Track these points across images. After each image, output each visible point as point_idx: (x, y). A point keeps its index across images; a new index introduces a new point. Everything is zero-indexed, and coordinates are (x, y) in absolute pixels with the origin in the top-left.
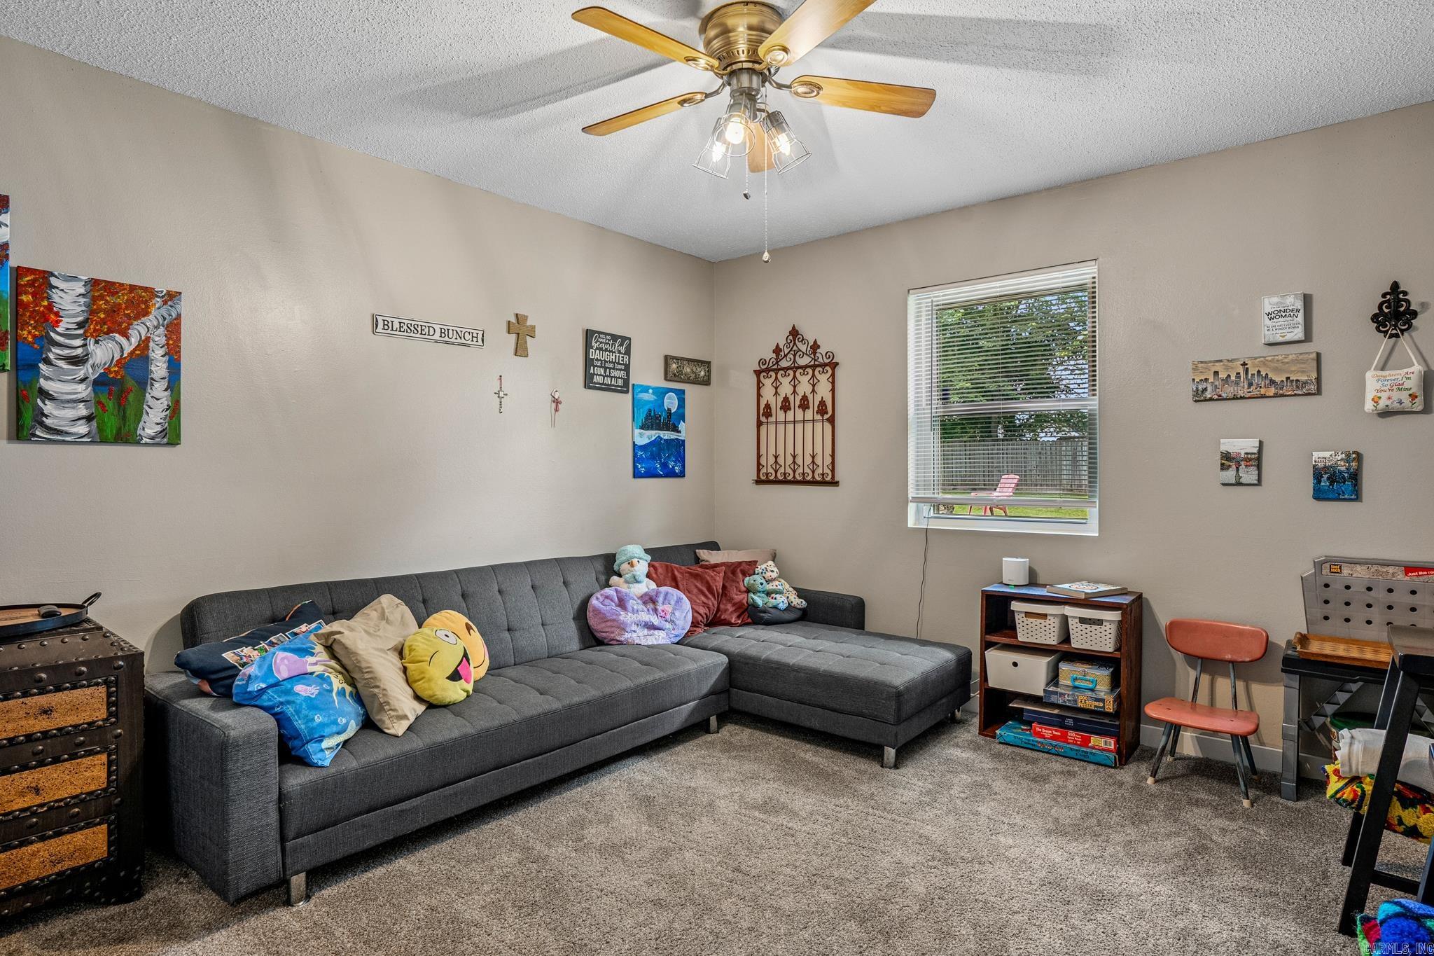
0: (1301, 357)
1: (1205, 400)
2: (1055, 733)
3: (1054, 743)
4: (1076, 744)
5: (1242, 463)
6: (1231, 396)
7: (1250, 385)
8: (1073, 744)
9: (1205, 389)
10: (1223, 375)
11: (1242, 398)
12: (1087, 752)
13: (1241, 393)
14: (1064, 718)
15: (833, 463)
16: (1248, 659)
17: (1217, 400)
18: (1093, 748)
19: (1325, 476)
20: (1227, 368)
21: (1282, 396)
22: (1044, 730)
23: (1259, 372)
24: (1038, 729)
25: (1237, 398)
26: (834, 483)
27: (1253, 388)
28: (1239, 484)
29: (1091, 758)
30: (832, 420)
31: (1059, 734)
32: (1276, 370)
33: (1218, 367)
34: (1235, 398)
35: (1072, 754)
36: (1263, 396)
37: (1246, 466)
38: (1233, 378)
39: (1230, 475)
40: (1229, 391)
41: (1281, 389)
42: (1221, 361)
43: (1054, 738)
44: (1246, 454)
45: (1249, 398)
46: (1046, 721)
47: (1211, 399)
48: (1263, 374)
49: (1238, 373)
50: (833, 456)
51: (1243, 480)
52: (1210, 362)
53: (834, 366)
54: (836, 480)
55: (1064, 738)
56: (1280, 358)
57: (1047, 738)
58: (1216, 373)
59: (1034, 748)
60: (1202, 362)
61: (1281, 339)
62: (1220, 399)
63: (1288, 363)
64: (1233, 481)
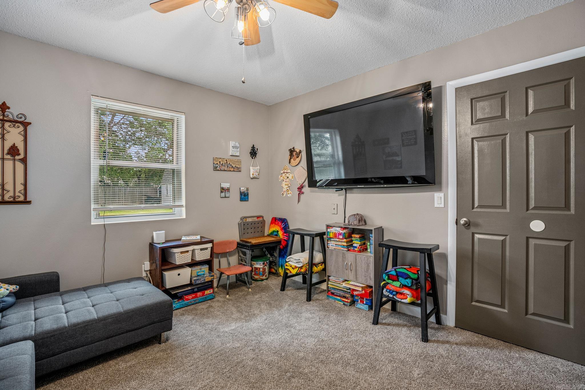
0: (238, 161)
1: (217, 170)
2: (193, 296)
3: (195, 299)
4: (201, 296)
5: (226, 191)
6: (223, 170)
7: (228, 167)
8: (199, 297)
9: (217, 167)
10: (221, 163)
11: (226, 171)
12: (206, 297)
13: (226, 169)
14: (193, 289)
15: (25, 189)
16: (233, 250)
17: (220, 171)
18: (206, 295)
19: (243, 194)
20: (222, 161)
21: (235, 171)
22: (189, 297)
23: (230, 163)
24: (187, 297)
25: (225, 171)
26: (26, 202)
27: (228, 168)
28: (225, 197)
29: (208, 298)
30: (24, 161)
31: (194, 295)
32: (233, 163)
33: (220, 160)
34: (224, 170)
35: (201, 300)
36: (230, 171)
37: (227, 192)
38: (224, 164)
39: (223, 195)
40: (223, 168)
41: (234, 169)
42: (221, 158)
43: (193, 298)
44: (227, 188)
45: (227, 171)
46: (188, 293)
47: (219, 170)
48: (230, 164)
49: (225, 163)
50: (25, 185)
51: (226, 196)
52: (218, 158)
53: (26, 125)
54: (28, 200)
55: (196, 297)
56: (234, 160)
57: (190, 299)
58: (220, 162)
59: (188, 305)
60: (216, 158)
61: (235, 155)
62: (221, 170)
63: (235, 162)
64: (224, 197)
